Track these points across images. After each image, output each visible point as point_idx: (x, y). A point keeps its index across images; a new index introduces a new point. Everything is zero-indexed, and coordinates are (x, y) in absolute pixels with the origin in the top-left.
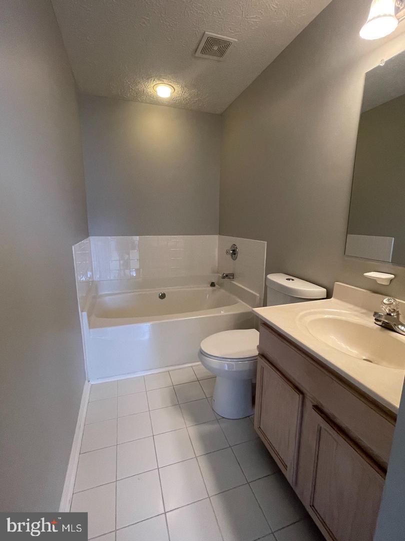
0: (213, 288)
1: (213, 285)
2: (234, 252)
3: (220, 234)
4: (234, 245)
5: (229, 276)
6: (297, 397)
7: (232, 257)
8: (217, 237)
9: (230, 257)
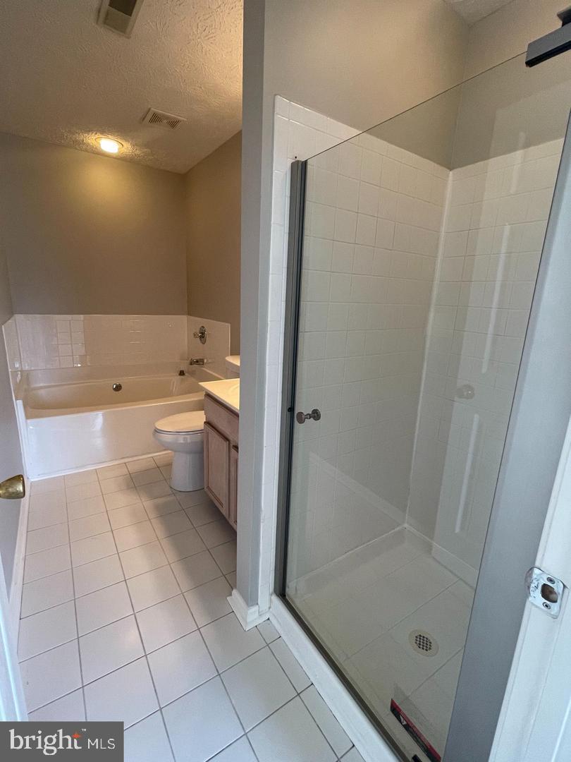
0: (182, 377)
1: (182, 373)
2: (202, 336)
3: (189, 314)
4: (203, 327)
5: (199, 362)
6: (225, 444)
7: (201, 340)
8: (184, 318)
9: (199, 341)
